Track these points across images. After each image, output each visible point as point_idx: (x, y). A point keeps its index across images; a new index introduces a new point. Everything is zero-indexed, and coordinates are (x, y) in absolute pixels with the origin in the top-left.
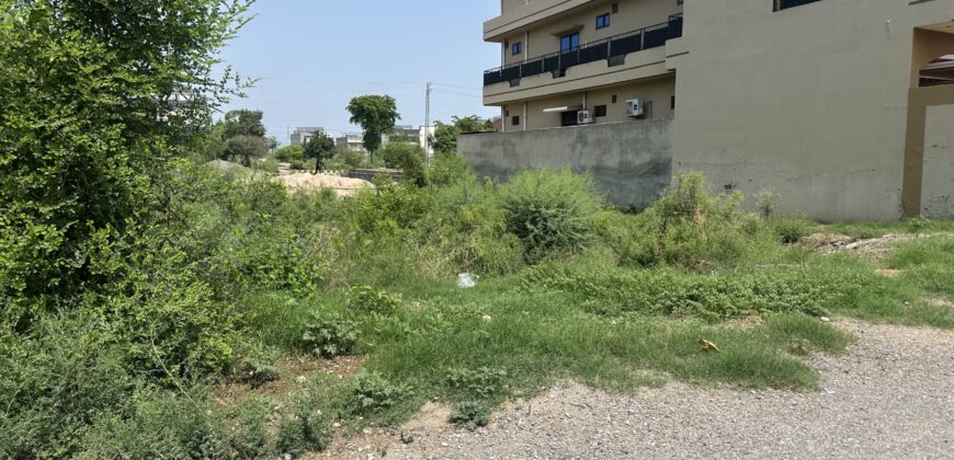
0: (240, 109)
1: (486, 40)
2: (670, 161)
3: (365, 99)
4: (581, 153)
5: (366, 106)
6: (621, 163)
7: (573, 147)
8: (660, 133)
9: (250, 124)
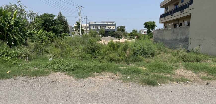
0: (120, 26)
1: (161, 7)
2: (189, 38)
3: (148, 22)
4: (173, 35)
5: (148, 24)
6: (180, 38)
7: (172, 34)
8: (187, 30)
9: (122, 29)
